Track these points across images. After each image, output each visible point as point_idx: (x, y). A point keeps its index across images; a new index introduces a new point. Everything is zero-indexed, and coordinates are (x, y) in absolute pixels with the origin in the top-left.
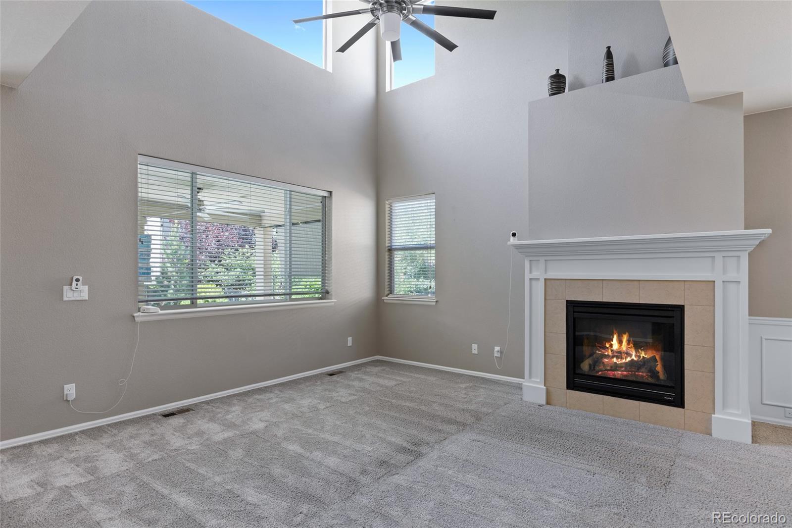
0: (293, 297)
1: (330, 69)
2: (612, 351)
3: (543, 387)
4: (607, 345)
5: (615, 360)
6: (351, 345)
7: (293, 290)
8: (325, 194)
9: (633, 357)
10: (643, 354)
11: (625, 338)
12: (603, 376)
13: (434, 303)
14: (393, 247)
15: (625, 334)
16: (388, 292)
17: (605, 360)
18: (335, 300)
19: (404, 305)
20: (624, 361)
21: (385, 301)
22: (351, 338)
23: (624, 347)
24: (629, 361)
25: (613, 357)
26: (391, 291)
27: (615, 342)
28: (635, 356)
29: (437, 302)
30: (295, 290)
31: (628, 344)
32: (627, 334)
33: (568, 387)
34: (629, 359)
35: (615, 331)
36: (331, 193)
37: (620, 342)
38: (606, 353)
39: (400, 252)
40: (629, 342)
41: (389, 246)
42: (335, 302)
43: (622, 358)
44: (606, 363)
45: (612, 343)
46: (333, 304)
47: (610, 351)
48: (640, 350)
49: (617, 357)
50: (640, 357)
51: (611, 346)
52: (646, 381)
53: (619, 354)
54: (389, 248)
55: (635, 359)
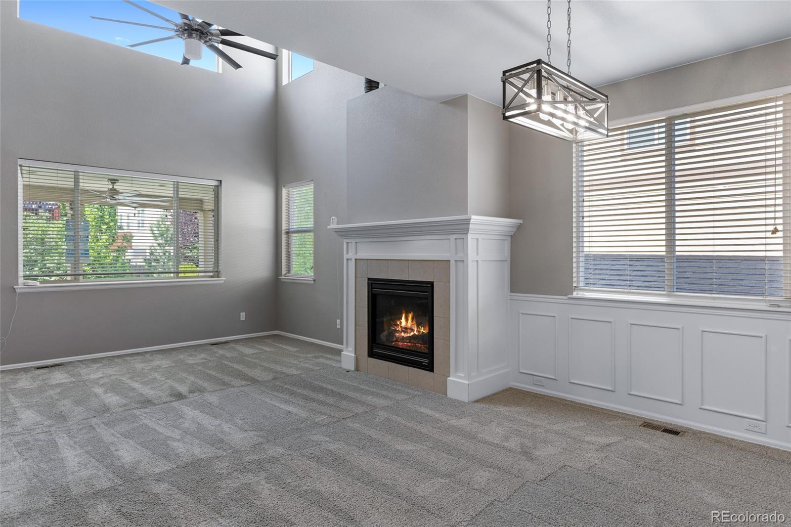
0: (180, 275)
1: (220, 71)
2: (401, 327)
3: (353, 355)
4: (398, 323)
5: (403, 334)
6: (244, 319)
7: (180, 269)
8: (216, 183)
9: (415, 332)
10: (422, 330)
11: (410, 316)
12: (395, 346)
13: (313, 282)
14: (291, 230)
15: (410, 313)
16: (286, 272)
17: (397, 334)
18: (225, 279)
19: (296, 284)
20: (409, 335)
21: (282, 280)
22: (244, 313)
23: (409, 324)
24: (412, 335)
25: (401, 332)
26: (289, 271)
27: (403, 320)
28: (417, 331)
29: (314, 280)
30: (183, 269)
31: (412, 321)
32: (412, 313)
33: (369, 356)
34: (412, 334)
35: (403, 312)
36: (221, 181)
37: (407, 319)
38: (397, 329)
39: (297, 235)
40: (413, 319)
41: (287, 229)
42: (225, 280)
43: (407, 333)
44: (397, 336)
45: (401, 321)
46: (223, 282)
47: (400, 327)
48: (420, 327)
49: (405, 332)
50: (419, 332)
51: (401, 323)
52: (424, 351)
53: (405, 330)
54: (287, 231)
55: (417, 334)
